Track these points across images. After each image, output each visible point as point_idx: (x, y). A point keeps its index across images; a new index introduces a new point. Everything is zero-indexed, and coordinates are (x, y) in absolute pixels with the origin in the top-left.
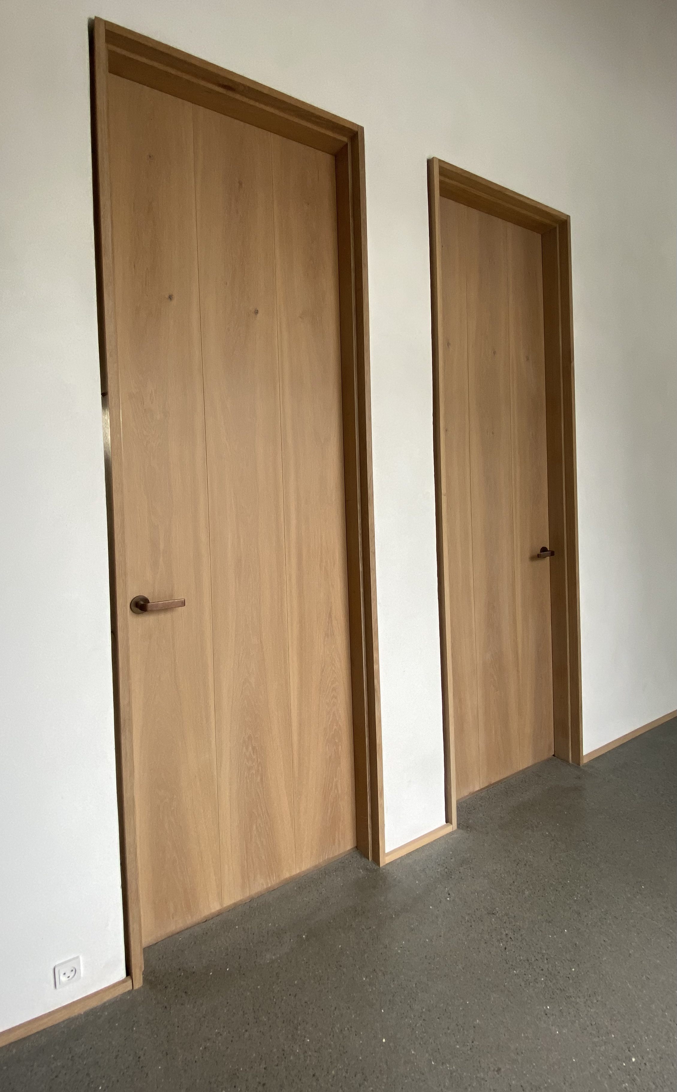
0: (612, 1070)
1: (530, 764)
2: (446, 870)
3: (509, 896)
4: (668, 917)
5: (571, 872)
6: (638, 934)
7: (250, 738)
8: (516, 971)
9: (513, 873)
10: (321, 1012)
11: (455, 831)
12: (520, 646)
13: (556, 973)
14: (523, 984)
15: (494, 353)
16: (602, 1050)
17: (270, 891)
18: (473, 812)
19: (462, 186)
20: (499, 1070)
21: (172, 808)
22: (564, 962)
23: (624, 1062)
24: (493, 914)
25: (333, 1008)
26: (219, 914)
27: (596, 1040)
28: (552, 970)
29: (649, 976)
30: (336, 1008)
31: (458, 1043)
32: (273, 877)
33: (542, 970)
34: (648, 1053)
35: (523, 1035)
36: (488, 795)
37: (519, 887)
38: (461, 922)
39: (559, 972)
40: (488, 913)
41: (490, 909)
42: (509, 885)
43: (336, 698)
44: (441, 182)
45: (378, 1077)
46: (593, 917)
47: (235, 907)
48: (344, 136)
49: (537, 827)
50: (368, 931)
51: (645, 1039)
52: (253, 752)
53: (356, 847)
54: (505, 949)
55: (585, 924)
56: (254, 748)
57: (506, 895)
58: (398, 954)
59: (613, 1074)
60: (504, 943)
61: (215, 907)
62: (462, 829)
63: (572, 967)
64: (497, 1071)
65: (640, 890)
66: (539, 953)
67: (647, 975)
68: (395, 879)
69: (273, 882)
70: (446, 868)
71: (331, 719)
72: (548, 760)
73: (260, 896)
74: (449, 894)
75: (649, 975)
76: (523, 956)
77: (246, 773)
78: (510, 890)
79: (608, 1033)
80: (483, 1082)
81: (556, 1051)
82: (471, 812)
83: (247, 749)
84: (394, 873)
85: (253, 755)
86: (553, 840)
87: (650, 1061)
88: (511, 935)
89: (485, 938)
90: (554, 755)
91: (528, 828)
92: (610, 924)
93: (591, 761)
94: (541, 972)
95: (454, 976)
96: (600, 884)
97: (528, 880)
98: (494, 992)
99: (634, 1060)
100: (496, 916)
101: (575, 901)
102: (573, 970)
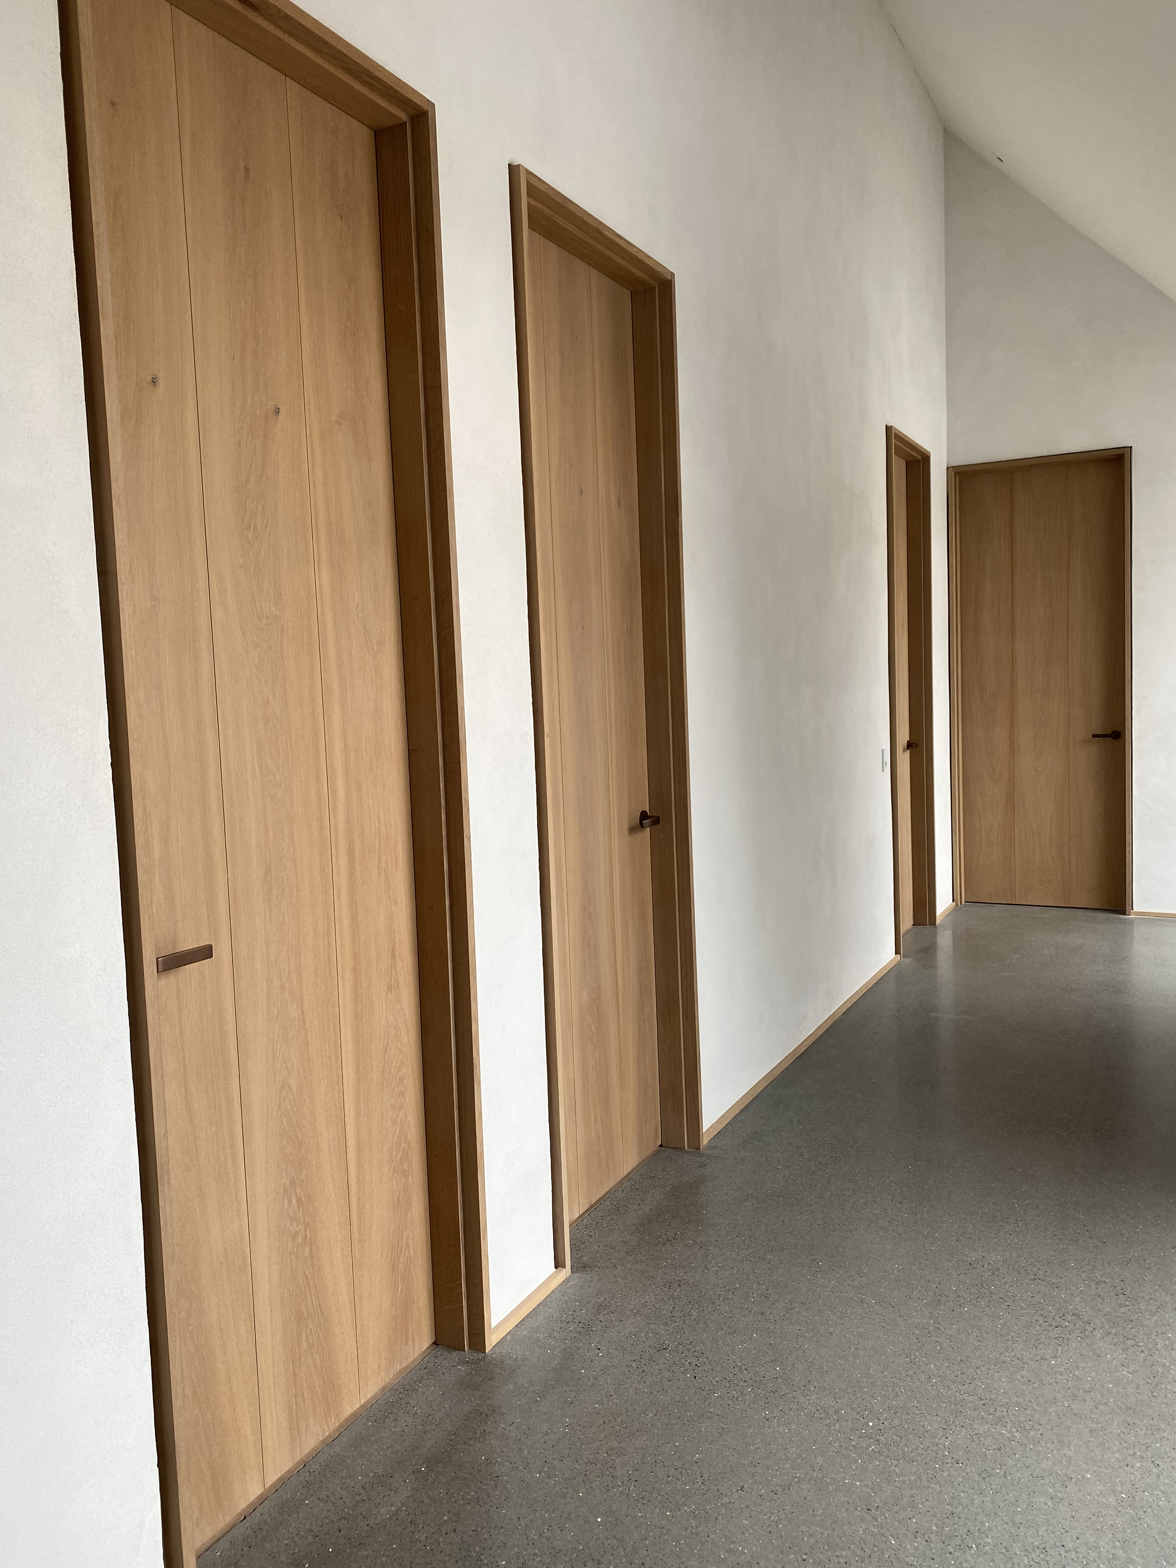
0: (854, 1441)
1: (635, 1164)
2: (581, 1325)
3: (675, 1324)
4: (856, 1285)
5: (737, 1275)
6: (832, 1311)
7: (292, 1182)
8: (717, 1393)
9: (669, 1299)
10: (502, 1530)
11: (569, 1277)
12: (620, 976)
13: (762, 1379)
14: (730, 1402)
15: (581, 492)
16: (837, 1428)
17: (330, 1442)
18: (583, 1247)
19: (547, 211)
20: (742, 1488)
21: (191, 1328)
22: (765, 1365)
23: (863, 1430)
24: (664, 1349)
25: (515, 1519)
26: (262, 1500)
27: (828, 1421)
28: (756, 1377)
29: (857, 1347)
30: (519, 1518)
31: (685, 1484)
32: (331, 1419)
33: (745, 1381)
34: (881, 1413)
35: (752, 1448)
36: (594, 1221)
37: (682, 1311)
38: (629, 1371)
39: (764, 1377)
40: (658, 1351)
41: (659, 1346)
42: (669, 1314)
43: (403, 1095)
44: (529, 206)
45: (613, 1554)
46: (778, 1312)
47: (283, 1482)
48: (402, 110)
49: (675, 1239)
50: (511, 1428)
51: (875, 1402)
52: (299, 1207)
53: (435, 1343)
54: (695, 1377)
55: (773, 1321)
56: (299, 1200)
57: (671, 1324)
58: (567, 1433)
59: (856, 1443)
60: (691, 1372)
61: (255, 1491)
62: (578, 1271)
63: (775, 1366)
64: (741, 1490)
65: (819, 1268)
66: (734, 1367)
67: (855, 1346)
68: (516, 1360)
69: (332, 1425)
70: (580, 1323)
71: (397, 1133)
72: (655, 1154)
73: (316, 1454)
74: (599, 1349)
75: (856, 1345)
76: (718, 1377)
77: (290, 1244)
78: (674, 1318)
79: (837, 1412)
80: (731, 1506)
81: (793, 1447)
82: (580, 1248)
83: (290, 1202)
84: (510, 1353)
85: (298, 1212)
86: (701, 1247)
87: (886, 1419)
88: (694, 1362)
89: (666, 1376)
90: (661, 1146)
91: (664, 1244)
92: (799, 1312)
93: (712, 1141)
94: (745, 1384)
95: (648, 1426)
96: (773, 1276)
97: (689, 1300)
98: (702, 1422)
99: (871, 1424)
100: (668, 1351)
101: (753, 1303)
102: (778, 1368)
